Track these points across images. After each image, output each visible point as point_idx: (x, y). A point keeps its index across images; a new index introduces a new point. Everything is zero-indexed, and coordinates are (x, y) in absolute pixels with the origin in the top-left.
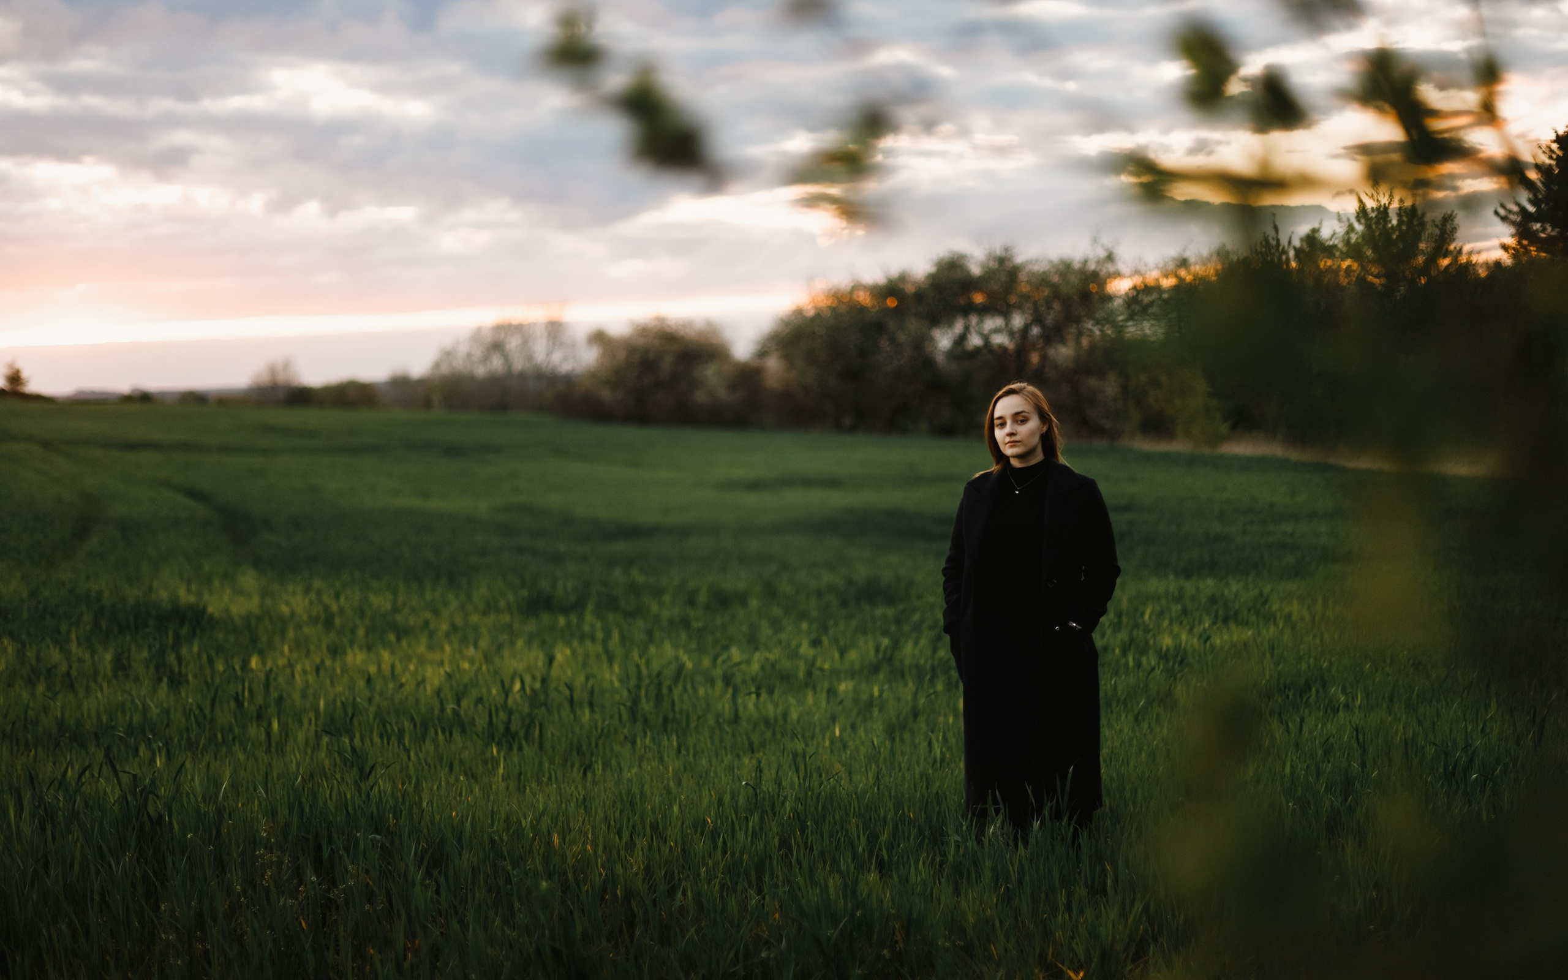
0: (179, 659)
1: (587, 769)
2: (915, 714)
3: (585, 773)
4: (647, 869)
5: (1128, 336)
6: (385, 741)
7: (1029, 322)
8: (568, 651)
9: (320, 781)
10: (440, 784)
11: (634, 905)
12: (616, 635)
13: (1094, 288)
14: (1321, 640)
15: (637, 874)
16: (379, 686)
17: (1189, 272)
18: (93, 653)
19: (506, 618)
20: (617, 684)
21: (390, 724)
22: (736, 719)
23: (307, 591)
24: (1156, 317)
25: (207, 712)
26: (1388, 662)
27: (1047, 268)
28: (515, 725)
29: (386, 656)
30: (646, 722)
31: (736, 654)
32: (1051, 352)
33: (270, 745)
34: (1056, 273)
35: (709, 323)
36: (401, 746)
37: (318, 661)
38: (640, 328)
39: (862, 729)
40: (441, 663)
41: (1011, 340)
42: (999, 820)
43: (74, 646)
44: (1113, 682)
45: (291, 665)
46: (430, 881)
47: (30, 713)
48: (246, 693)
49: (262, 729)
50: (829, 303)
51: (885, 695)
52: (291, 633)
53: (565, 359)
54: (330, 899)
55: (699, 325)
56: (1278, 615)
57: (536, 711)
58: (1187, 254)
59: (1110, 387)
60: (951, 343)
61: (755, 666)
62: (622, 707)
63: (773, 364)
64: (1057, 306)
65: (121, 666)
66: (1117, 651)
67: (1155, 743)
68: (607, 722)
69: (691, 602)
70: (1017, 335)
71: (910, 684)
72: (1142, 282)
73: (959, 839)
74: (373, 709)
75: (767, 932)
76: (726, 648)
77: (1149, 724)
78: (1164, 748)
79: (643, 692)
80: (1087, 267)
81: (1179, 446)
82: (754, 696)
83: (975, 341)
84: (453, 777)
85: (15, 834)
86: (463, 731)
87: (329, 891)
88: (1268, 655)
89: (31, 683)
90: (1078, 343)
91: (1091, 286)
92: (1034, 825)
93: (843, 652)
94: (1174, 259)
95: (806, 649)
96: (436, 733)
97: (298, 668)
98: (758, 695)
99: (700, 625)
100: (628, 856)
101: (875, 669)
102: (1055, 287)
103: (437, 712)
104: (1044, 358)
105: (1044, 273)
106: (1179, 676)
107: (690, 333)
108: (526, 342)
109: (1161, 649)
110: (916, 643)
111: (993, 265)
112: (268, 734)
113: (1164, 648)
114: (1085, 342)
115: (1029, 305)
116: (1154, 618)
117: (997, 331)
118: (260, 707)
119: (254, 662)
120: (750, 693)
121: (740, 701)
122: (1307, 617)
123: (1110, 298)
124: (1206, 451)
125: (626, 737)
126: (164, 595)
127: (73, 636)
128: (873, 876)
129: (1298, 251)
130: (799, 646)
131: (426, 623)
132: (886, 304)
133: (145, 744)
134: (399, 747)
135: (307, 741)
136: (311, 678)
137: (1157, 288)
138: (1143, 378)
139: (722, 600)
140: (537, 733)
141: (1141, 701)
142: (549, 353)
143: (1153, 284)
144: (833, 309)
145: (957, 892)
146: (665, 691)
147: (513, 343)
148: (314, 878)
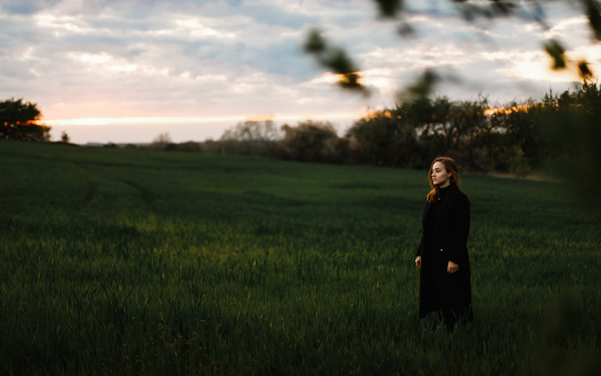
0: (127, 249)
1: (282, 296)
2: (408, 279)
3: (281, 298)
4: (305, 337)
5: (491, 132)
6: (205, 283)
7: (453, 126)
8: (273, 250)
9: (180, 297)
10: (226, 301)
11: (301, 351)
12: (292, 244)
13: (479, 113)
14: (567, 255)
15: (302, 339)
16: (202, 261)
17: (517, 107)
18: (95, 245)
19: (250, 236)
20: (292, 263)
21: (207, 276)
22: (338, 279)
23: (174, 222)
24: (503, 126)
25: (138, 269)
26: (594, 265)
27: (460, 105)
28: (254, 279)
29: (204, 249)
30: (304, 278)
31: (338, 253)
32: (461, 138)
33: (162, 283)
34: (464, 107)
35: (328, 123)
36: (211, 285)
37: (179, 250)
38: (302, 124)
39: (387, 285)
40: (225, 253)
41: (445, 133)
42: (442, 323)
43: (87, 241)
44: (485, 269)
45: (168, 252)
46: (224, 339)
47: (72, 267)
48: (153, 262)
49: (159, 277)
50: (375, 116)
51: (396, 271)
52: (168, 239)
53: (273, 135)
54: (185, 344)
55: (325, 123)
56: (550, 245)
57: (262, 273)
58: (515, 101)
59: (484, 152)
60: (422, 133)
61: (346, 259)
62: (295, 273)
63: (353, 139)
64: (464, 120)
65: (105, 250)
66: (486, 257)
67: (502, 294)
68: (289, 279)
69: (320, 232)
70: (448, 131)
71: (406, 267)
72: (498, 112)
73: (426, 330)
74: (200, 270)
75: (351, 364)
76: (334, 251)
77: (499, 286)
78: (505, 297)
79: (303, 267)
80: (476, 105)
81: (510, 176)
82: (345, 270)
83: (431, 132)
84: (231, 298)
85: (68, 315)
86: (234, 280)
87: (186, 341)
88: (546, 261)
89: (72, 255)
90: (472, 134)
91: (478, 112)
92: (455, 326)
93: (379, 254)
94: (511, 103)
95: (365, 252)
96: (224, 280)
97: (171, 253)
98: (347, 270)
99: (324, 241)
100: (298, 332)
101: (392, 261)
102: (463, 112)
103: (224, 272)
104: (458, 140)
105: (459, 107)
106: (511, 268)
107: (321, 127)
108: (258, 128)
109: (504, 257)
110: (408, 251)
111: (439, 103)
112: (161, 278)
113: (505, 256)
114: (475, 134)
115: (453, 119)
116: (501, 244)
117: (440, 129)
118: (158, 268)
119: (155, 250)
120: (344, 269)
121: (340, 272)
122: (561, 246)
123: (485, 117)
124: (521, 178)
125: (296, 285)
126: (121, 223)
127: (87, 237)
128: (393, 344)
129: (559, 100)
130: (362, 251)
131: (219, 237)
132: (397, 117)
133: (115, 281)
134: (210, 286)
135: (175, 282)
136: (176, 257)
137: (504, 114)
138: (497, 149)
139: (332, 232)
140: (262, 282)
141: (496, 278)
142: (266, 133)
143: (502, 112)
144: (376, 119)
145: (425, 351)
146: (311, 267)
147: (253, 129)
148: (180, 337)
